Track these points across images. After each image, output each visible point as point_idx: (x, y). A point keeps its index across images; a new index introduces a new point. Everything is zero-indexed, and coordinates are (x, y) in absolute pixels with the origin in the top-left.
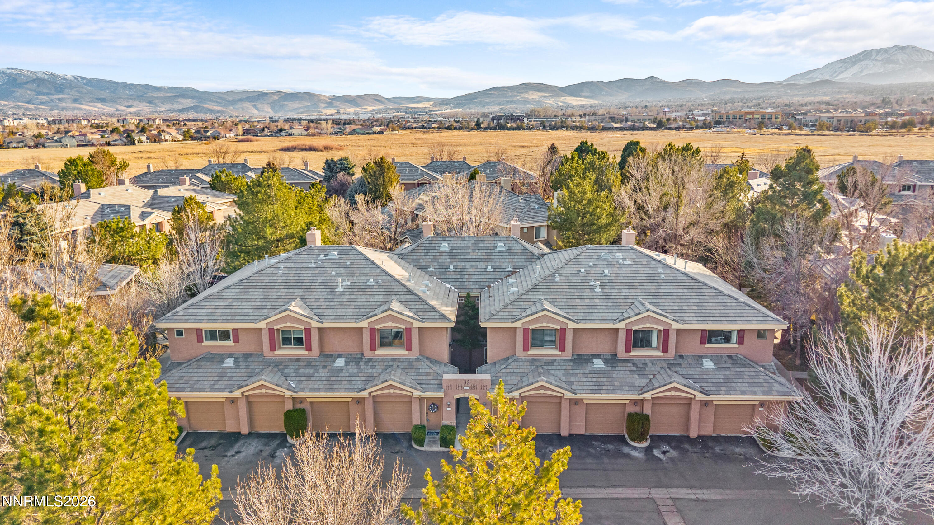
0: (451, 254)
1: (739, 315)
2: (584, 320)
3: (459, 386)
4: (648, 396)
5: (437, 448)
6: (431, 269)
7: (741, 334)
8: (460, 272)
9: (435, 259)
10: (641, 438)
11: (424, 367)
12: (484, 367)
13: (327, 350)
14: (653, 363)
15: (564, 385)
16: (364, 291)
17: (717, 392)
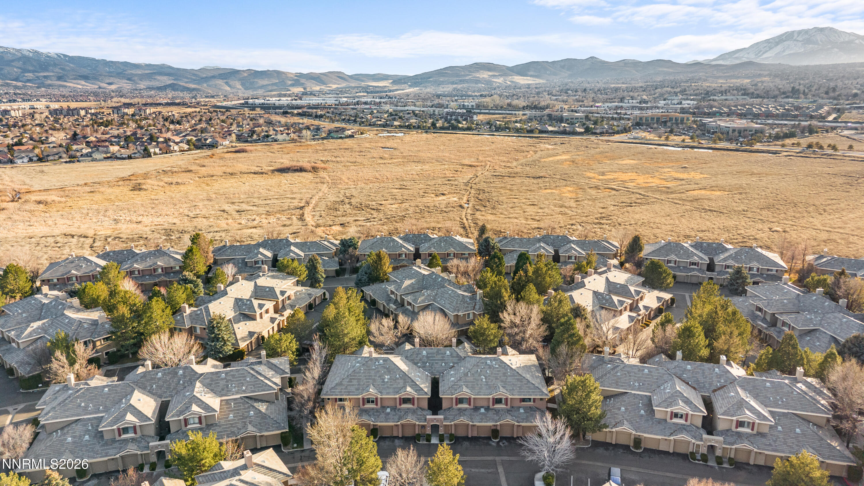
0: (427, 357)
1: (533, 392)
2: (478, 395)
3: (433, 420)
4: (498, 423)
5: (425, 442)
6: (419, 365)
7: (534, 399)
8: (431, 366)
9: (420, 360)
10: (496, 438)
11: (419, 412)
12: (441, 411)
13: (383, 405)
14: (502, 410)
15: (469, 419)
16: (395, 380)
17: (522, 422)
